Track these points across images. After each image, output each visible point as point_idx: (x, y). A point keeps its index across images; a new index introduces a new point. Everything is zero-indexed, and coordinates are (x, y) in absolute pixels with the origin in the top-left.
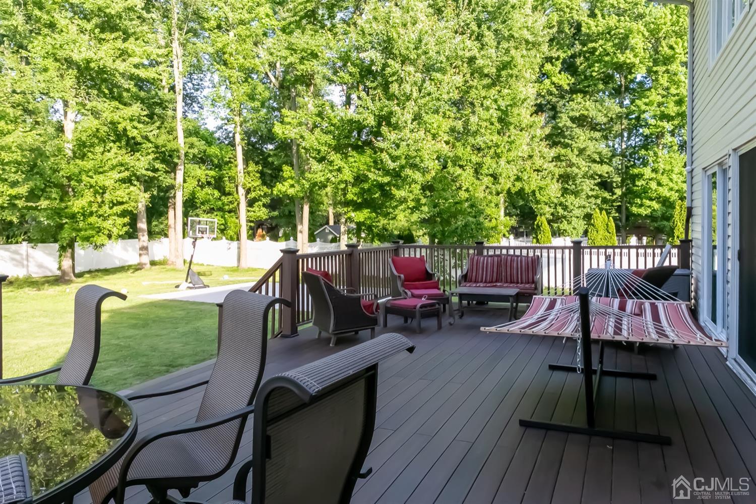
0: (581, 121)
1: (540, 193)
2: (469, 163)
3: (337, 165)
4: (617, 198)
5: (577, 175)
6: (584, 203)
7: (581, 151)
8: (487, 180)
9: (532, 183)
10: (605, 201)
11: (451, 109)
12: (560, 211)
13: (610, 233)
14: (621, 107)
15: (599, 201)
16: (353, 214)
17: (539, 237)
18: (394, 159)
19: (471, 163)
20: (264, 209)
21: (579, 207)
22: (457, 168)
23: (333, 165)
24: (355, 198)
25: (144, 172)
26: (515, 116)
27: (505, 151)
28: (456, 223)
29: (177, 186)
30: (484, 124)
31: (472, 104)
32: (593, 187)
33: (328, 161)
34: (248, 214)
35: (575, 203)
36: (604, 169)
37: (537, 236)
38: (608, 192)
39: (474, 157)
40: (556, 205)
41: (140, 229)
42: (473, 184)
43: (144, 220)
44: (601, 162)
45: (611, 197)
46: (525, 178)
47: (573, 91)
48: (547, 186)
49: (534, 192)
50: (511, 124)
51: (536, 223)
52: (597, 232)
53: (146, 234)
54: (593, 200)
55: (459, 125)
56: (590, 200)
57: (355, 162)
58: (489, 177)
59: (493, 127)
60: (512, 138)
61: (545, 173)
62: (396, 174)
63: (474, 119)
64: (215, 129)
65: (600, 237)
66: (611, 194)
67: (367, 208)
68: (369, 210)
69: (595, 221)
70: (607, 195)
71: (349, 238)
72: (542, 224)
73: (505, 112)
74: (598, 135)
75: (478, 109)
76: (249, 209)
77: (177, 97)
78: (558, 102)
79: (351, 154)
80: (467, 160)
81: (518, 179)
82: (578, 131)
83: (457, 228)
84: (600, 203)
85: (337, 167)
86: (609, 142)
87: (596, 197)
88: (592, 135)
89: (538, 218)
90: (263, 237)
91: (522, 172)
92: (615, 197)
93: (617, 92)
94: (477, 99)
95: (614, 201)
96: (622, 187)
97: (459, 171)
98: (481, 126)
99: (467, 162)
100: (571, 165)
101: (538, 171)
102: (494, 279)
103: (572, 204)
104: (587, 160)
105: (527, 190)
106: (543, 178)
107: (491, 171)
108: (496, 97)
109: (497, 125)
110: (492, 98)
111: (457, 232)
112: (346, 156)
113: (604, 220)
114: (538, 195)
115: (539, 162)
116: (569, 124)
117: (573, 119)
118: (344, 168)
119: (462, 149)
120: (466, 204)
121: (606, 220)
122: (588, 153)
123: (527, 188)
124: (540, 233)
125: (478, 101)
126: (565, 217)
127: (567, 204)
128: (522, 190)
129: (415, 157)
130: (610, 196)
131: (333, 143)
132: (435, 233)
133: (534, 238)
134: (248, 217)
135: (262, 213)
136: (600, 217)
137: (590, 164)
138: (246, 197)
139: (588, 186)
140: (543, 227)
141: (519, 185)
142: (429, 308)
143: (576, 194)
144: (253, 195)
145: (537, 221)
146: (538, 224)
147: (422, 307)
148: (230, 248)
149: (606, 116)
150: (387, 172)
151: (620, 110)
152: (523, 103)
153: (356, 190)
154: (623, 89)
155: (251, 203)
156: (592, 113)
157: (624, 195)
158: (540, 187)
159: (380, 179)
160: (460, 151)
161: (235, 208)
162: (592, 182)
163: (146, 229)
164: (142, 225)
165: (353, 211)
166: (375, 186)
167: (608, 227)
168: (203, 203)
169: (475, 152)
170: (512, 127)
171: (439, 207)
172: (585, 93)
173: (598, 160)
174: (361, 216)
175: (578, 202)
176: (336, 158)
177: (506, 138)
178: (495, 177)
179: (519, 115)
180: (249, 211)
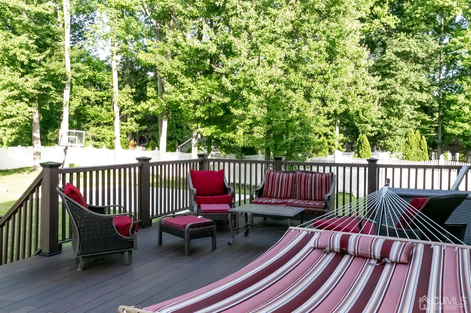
0: (404, 56)
1: (363, 114)
2: (300, 87)
3: (187, 87)
4: (436, 120)
5: (400, 101)
6: (406, 124)
7: (405, 82)
8: (316, 102)
9: (356, 105)
10: (424, 122)
11: (286, 40)
12: (386, 130)
13: (422, 150)
14: (440, 44)
15: (419, 123)
16: (201, 130)
17: (360, 152)
18: (233, 82)
19: (301, 87)
20: (135, 124)
21: (402, 127)
22: (290, 91)
23: (184, 87)
24: (203, 116)
25: (32, 91)
26: (342, 46)
27: (331, 76)
28: (287, 138)
29: (64, 103)
30: (314, 53)
31: (305, 35)
32: (412, 112)
33: (179, 83)
34: (122, 127)
35: (398, 123)
36: (424, 97)
37: (359, 151)
38: (428, 115)
39: (305, 82)
40: (382, 126)
41: (35, 137)
42: (303, 105)
43: (38, 131)
44: (421, 90)
45: (431, 120)
46: (350, 100)
47: (399, 29)
48: (369, 108)
49: (357, 112)
50: (338, 53)
51: (358, 139)
52: (411, 148)
53: (39, 141)
54: (413, 122)
55: (292, 54)
56: (411, 122)
57: (203, 84)
58: (318, 100)
59: (322, 56)
60: (339, 66)
61: (367, 97)
62: (235, 96)
63: (305, 48)
64: (105, 59)
65: (414, 153)
66: (430, 117)
67: (214, 125)
68: (216, 126)
69: (410, 139)
70: (427, 118)
71: (199, 149)
72: (363, 140)
73: (333, 43)
74: (419, 66)
75: (310, 40)
76: (123, 123)
77: (66, 30)
78: (387, 40)
79: (199, 78)
80: (298, 84)
81: (344, 101)
82: (402, 64)
83: (287, 143)
84: (419, 125)
85: (187, 89)
86: (431, 74)
87: (417, 120)
88: (414, 67)
89: (360, 135)
90: (135, 146)
91: (347, 96)
92: (434, 119)
93: (438, 32)
94: (309, 32)
95: (432, 123)
96: (439, 112)
97: (290, 93)
98: (311, 54)
99: (298, 86)
100: (395, 93)
101: (362, 95)
102: (289, 195)
103: (395, 124)
104: (410, 89)
105: (352, 111)
106: (366, 101)
107: (319, 95)
108: (325, 29)
109: (326, 54)
110: (321, 30)
111: (287, 147)
112: (195, 79)
113: (417, 138)
114: (361, 115)
115: (362, 88)
116: (394, 57)
117: (397, 54)
118: (193, 89)
119: (294, 74)
120: (298, 123)
121: (420, 139)
122: (411, 82)
123: (351, 109)
124: (361, 149)
125: (310, 33)
126: (390, 135)
127: (391, 124)
128: (347, 111)
129: (250, 81)
130: (430, 118)
131: (184, 68)
132: (269, 147)
133: (356, 152)
134: (121, 130)
135: (134, 127)
136: (414, 135)
137: (412, 92)
138: (120, 114)
139: (408, 111)
140: (364, 143)
141: (344, 107)
142: (201, 228)
143: (399, 116)
144: (125, 112)
145: (359, 138)
146: (360, 140)
147: (192, 226)
148: (109, 155)
149: (427, 52)
150: (226, 94)
151: (439, 46)
152: (348, 35)
153: (203, 109)
154: (442, 29)
155: (124, 119)
156: (414, 49)
157: (441, 117)
158: (363, 109)
159: (221, 100)
160: (292, 76)
161: (112, 122)
162: (413, 107)
163: (39, 137)
164: (37, 134)
165: (202, 127)
166: (219, 106)
167: (420, 144)
168: (93, 118)
169: (306, 77)
170: (338, 56)
171: (272, 124)
172: (408, 31)
173: (418, 88)
174: (208, 131)
175: (400, 123)
176: (186, 81)
177: (333, 65)
178: (323, 100)
179: (344, 45)
180: (122, 125)
